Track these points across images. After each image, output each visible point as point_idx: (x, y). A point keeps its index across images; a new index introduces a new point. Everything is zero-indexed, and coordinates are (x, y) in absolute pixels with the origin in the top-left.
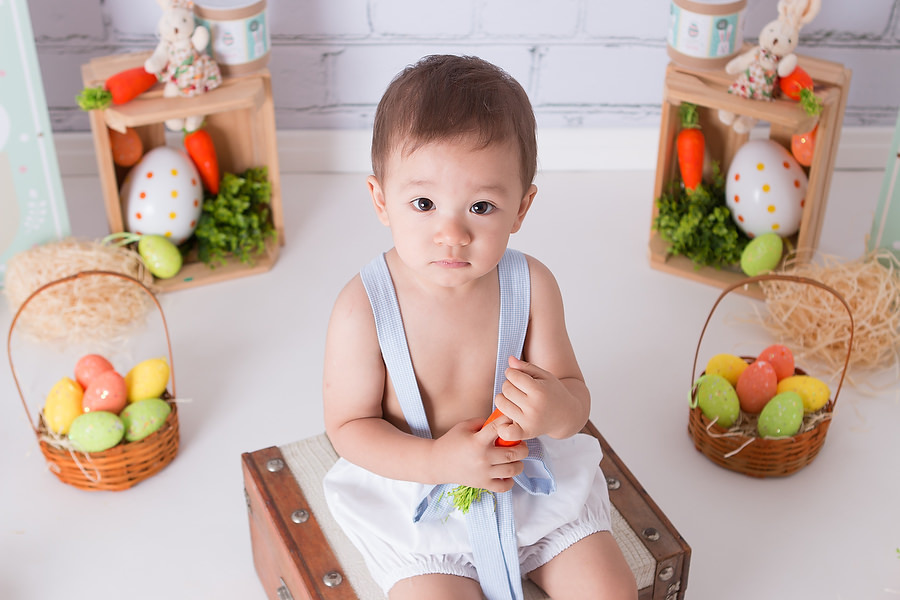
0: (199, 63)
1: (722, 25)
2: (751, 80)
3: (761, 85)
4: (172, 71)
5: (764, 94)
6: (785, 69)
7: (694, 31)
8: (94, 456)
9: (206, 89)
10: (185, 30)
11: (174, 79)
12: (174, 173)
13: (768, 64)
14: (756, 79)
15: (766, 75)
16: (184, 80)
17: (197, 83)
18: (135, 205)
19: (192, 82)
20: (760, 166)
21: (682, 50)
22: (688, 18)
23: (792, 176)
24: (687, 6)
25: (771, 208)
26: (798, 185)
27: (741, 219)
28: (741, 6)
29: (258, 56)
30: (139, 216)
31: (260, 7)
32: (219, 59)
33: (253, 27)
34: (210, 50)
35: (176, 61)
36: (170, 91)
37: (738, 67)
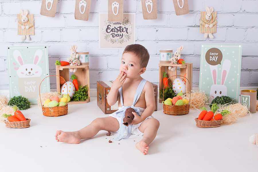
0: (77, 60)
1: (168, 54)
2: (173, 60)
3: (175, 61)
4: (72, 61)
5: (176, 63)
6: (179, 58)
7: (163, 56)
8: (52, 108)
9: (77, 65)
10: (75, 54)
11: (72, 62)
12: (70, 84)
13: (176, 57)
14: (174, 60)
15: (176, 59)
16: (74, 62)
17: (76, 63)
18: (63, 89)
19: (75, 63)
20: (178, 81)
21: (162, 60)
22: (162, 54)
23: (184, 82)
24: (161, 51)
25: (180, 88)
26: (185, 84)
27: (175, 91)
28: (171, 51)
29: (87, 62)
30: (63, 91)
31: (88, 53)
32: (80, 61)
33: (86, 56)
34: (78, 58)
35: (73, 59)
36: (71, 65)
37: (171, 60)
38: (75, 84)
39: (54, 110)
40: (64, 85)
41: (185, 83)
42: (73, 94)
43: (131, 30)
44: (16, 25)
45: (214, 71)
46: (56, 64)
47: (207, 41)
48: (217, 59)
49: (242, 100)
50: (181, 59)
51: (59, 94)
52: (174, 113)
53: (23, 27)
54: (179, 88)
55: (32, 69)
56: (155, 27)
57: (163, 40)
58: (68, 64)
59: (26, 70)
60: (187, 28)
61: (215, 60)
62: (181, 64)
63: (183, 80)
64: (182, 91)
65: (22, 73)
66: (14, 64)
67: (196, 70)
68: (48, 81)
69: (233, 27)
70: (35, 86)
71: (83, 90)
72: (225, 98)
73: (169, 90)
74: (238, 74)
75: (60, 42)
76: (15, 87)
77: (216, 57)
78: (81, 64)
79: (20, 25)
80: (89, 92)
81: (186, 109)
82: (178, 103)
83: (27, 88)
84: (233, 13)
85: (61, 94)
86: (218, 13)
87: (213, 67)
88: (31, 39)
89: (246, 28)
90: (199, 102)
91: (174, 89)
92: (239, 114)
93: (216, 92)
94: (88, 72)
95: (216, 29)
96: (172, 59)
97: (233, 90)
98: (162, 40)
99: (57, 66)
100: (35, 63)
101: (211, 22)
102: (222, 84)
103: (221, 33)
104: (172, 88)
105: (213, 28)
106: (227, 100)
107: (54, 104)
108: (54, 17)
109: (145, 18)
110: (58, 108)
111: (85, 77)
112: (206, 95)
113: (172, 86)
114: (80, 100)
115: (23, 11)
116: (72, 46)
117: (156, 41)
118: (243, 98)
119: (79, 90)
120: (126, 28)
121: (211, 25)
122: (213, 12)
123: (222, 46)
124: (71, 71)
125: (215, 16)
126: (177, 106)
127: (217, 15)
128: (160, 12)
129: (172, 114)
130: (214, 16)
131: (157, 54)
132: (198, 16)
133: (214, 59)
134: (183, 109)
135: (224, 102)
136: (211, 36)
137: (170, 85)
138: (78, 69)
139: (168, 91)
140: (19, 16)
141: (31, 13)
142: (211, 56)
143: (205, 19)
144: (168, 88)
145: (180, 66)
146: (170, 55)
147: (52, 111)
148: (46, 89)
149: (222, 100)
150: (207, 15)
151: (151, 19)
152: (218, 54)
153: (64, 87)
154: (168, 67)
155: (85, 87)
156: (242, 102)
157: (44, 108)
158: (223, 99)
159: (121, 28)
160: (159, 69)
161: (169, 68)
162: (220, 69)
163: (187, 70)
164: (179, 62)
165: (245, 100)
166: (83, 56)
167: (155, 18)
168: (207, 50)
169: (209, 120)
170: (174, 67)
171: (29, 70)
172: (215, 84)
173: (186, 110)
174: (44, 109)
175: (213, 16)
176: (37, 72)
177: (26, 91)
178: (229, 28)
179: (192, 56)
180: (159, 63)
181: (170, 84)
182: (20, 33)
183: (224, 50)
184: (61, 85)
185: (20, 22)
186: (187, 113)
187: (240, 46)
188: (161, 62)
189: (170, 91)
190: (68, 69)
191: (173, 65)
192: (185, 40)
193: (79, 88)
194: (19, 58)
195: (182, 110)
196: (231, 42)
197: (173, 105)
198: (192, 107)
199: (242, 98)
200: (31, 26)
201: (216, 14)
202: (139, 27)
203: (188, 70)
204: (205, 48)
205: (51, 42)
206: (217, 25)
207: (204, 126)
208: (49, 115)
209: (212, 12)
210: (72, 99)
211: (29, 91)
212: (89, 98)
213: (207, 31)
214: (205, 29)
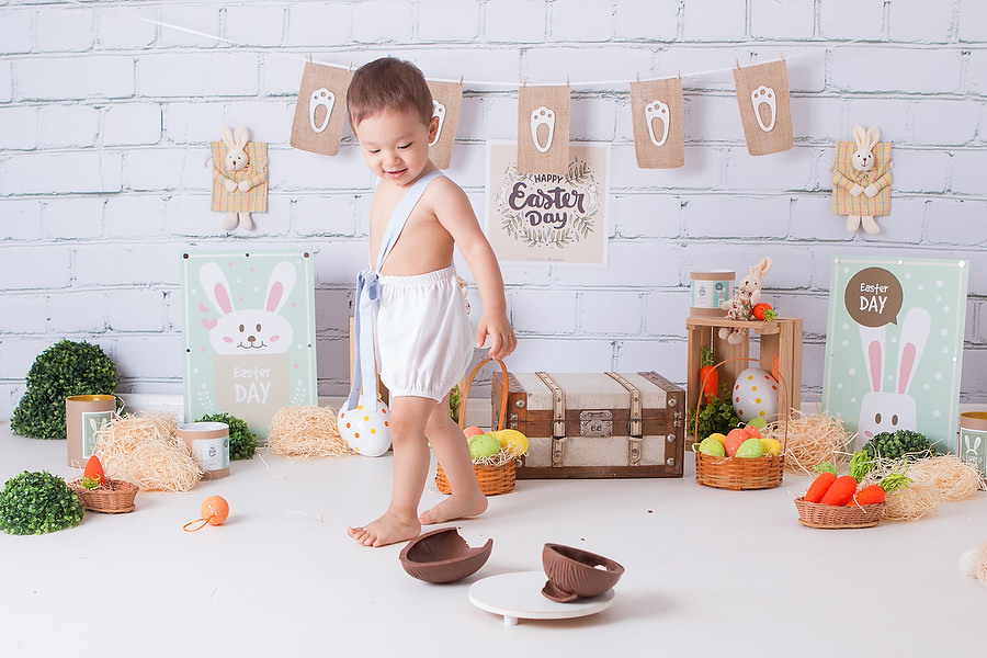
1: (719, 287)
2: (735, 307)
3: (741, 310)
5: (744, 316)
6: (754, 301)
7: (703, 291)
13: (745, 297)
14: (738, 306)
15: (743, 303)
20: (750, 378)
21: (698, 306)
22: (699, 284)
23: (770, 382)
24: (698, 276)
25: (758, 401)
26: (774, 388)
27: (741, 412)
28: (731, 276)
37: (726, 304)
41: (776, 384)
43: (593, 202)
44: (206, 177)
45: (875, 347)
47: (858, 244)
48: (882, 307)
49: (964, 444)
50: (761, 304)
52: (732, 484)
53: (230, 185)
54: (753, 402)
55: (259, 328)
56: (677, 192)
57: (705, 238)
59: (242, 328)
60: (789, 197)
61: (879, 309)
62: (760, 319)
63: (769, 375)
64: (763, 412)
65: (229, 340)
66: (203, 309)
67: (817, 341)
68: (310, 368)
69: (949, 195)
70: (269, 384)
72: (907, 439)
73: (721, 408)
74: (955, 359)
75: (352, 236)
76: (204, 386)
77: (880, 298)
79: (221, 177)
81: (773, 469)
82: (748, 449)
83: (241, 391)
84: (950, 149)
86: (897, 146)
87: (869, 334)
88: (254, 226)
90: (819, 451)
91: (737, 406)
92: (949, 493)
93: (878, 419)
95: (890, 203)
96: (730, 302)
97: (936, 413)
98: (700, 238)
100: (272, 307)
101: (871, 177)
102: (902, 391)
103: (905, 216)
104: (729, 402)
105: (879, 198)
106: (913, 445)
108: (336, 154)
109: (644, 162)
112: (844, 425)
113: (731, 395)
115: (233, 131)
117: (678, 240)
118: (967, 437)
120: (576, 195)
121: (872, 189)
122: (880, 142)
123: (900, 262)
125: (887, 157)
126: (739, 460)
127: (891, 154)
128: (697, 142)
129: (723, 485)
130: (883, 156)
131: (681, 285)
132: (828, 156)
133: (876, 306)
134: (762, 470)
135: (903, 452)
136: (869, 223)
137: (726, 392)
139: (718, 411)
140: (218, 148)
141: (257, 139)
142: (865, 294)
143: (849, 167)
144: (718, 402)
145: (758, 327)
146: (724, 289)
148: (304, 396)
149: (894, 445)
150: (857, 154)
151: (664, 166)
152: (886, 288)
154: (717, 329)
156: (964, 451)
158: (897, 442)
159: (562, 194)
160: (686, 333)
161: (722, 334)
162: (894, 340)
163: (781, 341)
164: (755, 313)
165: (972, 447)
167: (676, 162)
168: (849, 273)
169: (842, 504)
170: (737, 331)
171: (250, 331)
172: (877, 389)
173: (772, 474)
175: (880, 157)
176: (275, 338)
177: (238, 400)
178: (935, 200)
179: (805, 292)
180: (688, 314)
181: (726, 389)
182: (218, 206)
183: (908, 276)
185: (220, 170)
186: (776, 486)
187: (962, 264)
188: (697, 312)
189: (723, 411)
191: (736, 324)
192: (779, 239)
194: (219, 290)
195: (756, 473)
196: (942, 247)
197: (727, 455)
198: (796, 467)
199: (963, 440)
200: (256, 180)
201: (887, 149)
202: (623, 191)
203: (787, 341)
204: (844, 267)
205: (323, 239)
206: (893, 187)
207: (824, 524)
209: (873, 145)
211: (249, 401)
213: (857, 209)
214: (849, 200)
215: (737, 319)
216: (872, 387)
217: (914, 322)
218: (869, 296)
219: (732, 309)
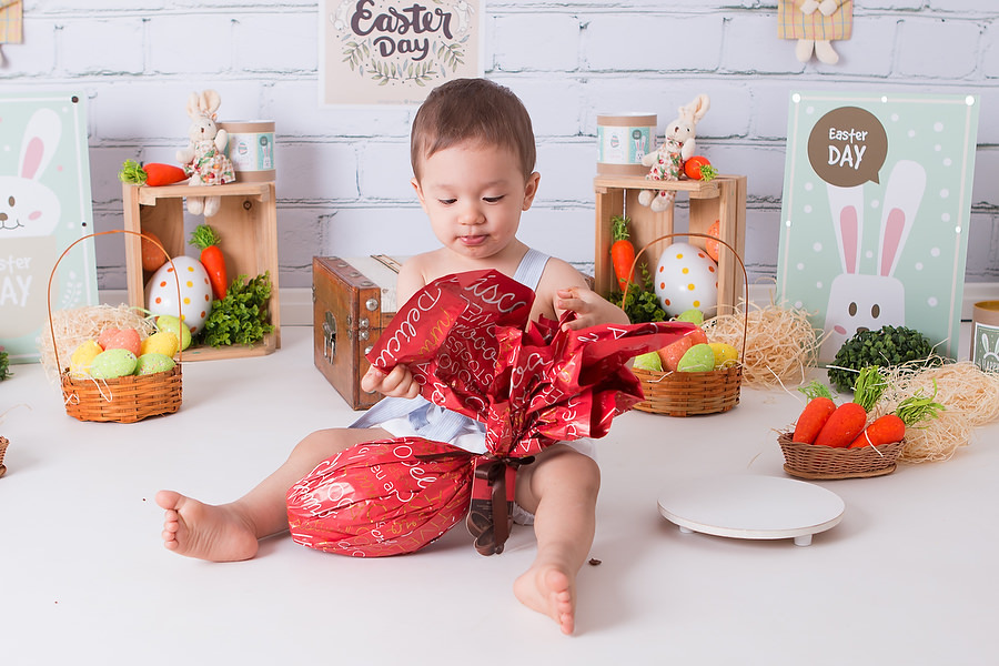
0: (219, 157)
1: (637, 135)
2: (660, 162)
3: (669, 166)
4: (196, 162)
5: (673, 174)
6: (686, 153)
7: (615, 141)
8: (110, 383)
9: (223, 182)
10: (210, 131)
11: (197, 167)
12: (191, 269)
13: (674, 149)
14: (665, 160)
15: (672, 156)
16: (205, 169)
17: (216, 172)
19: (212, 171)
20: (680, 256)
21: (608, 160)
22: (609, 132)
23: (706, 263)
24: (605, 121)
25: (691, 287)
26: (711, 269)
27: (668, 302)
28: (651, 121)
29: (266, 168)
30: (158, 301)
31: (269, 127)
32: (235, 164)
33: (264, 141)
34: (227, 152)
35: (200, 154)
36: (194, 180)
37: (650, 159)
38: (211, 268)
39: (120, 395)
40: (163, 275)
41: (714, 265)
42: (203, 314)
43: (463, 24)
45: (848, 215)
46: (123, 177)
47: (809, 77)
48: (859, 159)
49: (980, 346)
50: (697, 158)
51: (139, 313)
52: (673, 408)
54: (683, 288)
55: (12, 201)
56: (575, 9)
57: (611, 71)
58: (179, 176)
60: (721, 16)
61: (854, 163)
62: (698, 178)
63: (704, 252)
64: (697, 304)
67: (756, 205)
68: (86, 256)
69: (927, 12)
70: (29, 279)
71: (250, 295)
72: (902, 338)
73: (642, 298)
74: (958, 230)
75: (140, 74)
77: (856, 147)
78: (239, 178)
80: (275, 306)
81: (727, 386)
82: (692, 359)
85: (146, 315)
87: (840, 196)
89: (986, 20)
90: (779, 355)
91: (661, 293)
92: (972, 415)
93: (853, 309)
94: (270, 215)
95: (852, 23)
96: (653, 156)
97: (933, 302)
98: (604, 71)
99: (127, 188)
100: (29, 172)
102: (885, 272)
104: (651, 288)
105: (837, 17)
106: (909, 348)
107: (115, 363)
110: (135, 381)
111: (256, 238)
112: (810, 319)
113: (653, 279)
114: (233, 342)
116: (196, 93)
117: (577, 74)
118: (984, 336)
119: (230, 298)
120: (441, 15)
121: (828, 5)
123: (884, 99)
124: (193, 208)
126: (685, 375)
129: (661, 409)
131: (580, 134)
133: (850, 159)
134: (715, 388)
135: (897, 357)
136: (826, 53)
137: (645, 276)
138: (225, 200)
139: (637, 302)
142: (835, 142)
144: (636, 289)
145: (691, 188)
146: (643, 138)
147: (108, 396)
148: (79, 293)
149: (885, 347)
152: (864, 134)
153: (163, 284)
154: (633, 192)
155: (257, 282)
156: (980, 356)
157: (69, 384)
158: (889, 343)
159: (422, 14)
160: (594, 199)
161: (644, 198)
162: (875, 204)
163: (723, 208)
164: (686, 170)
166: (250, 140)
168: (814, 115)
169: (847, 444)
170: (663, 195)
172: (851, 270)
173: (728, 393)
174: (69, 388)
176: (35, 215)
178: (909, 19)
179: (741, 141)
180: (594, 173)
181: (644, 272)
183: (895, 118)
184: (149, 275)
186: (732, 408)
187: (970, 100)
188: (605, 169)
189: (644, 302)
190: (177, 203)
191: (661, 185)
192: (708, 72)
193: (229, 284)
195: (707, 393)
196: (916, 81)
197: (666, 369)
198: (750, 377)
199: (980, 339)
202: (502, 9)
203: (729, 206)
204: (805, 106)
205: (100, 78)
208: (97, 415)
210: (201, 338)
211: (2, 303)
212: (278, 331)
213: (809, 30)
214: (799, 19)
215: (663, 178)
216: (844, 267)
217: (902, 178)
218: (841, 145)
219: (657, 165)
